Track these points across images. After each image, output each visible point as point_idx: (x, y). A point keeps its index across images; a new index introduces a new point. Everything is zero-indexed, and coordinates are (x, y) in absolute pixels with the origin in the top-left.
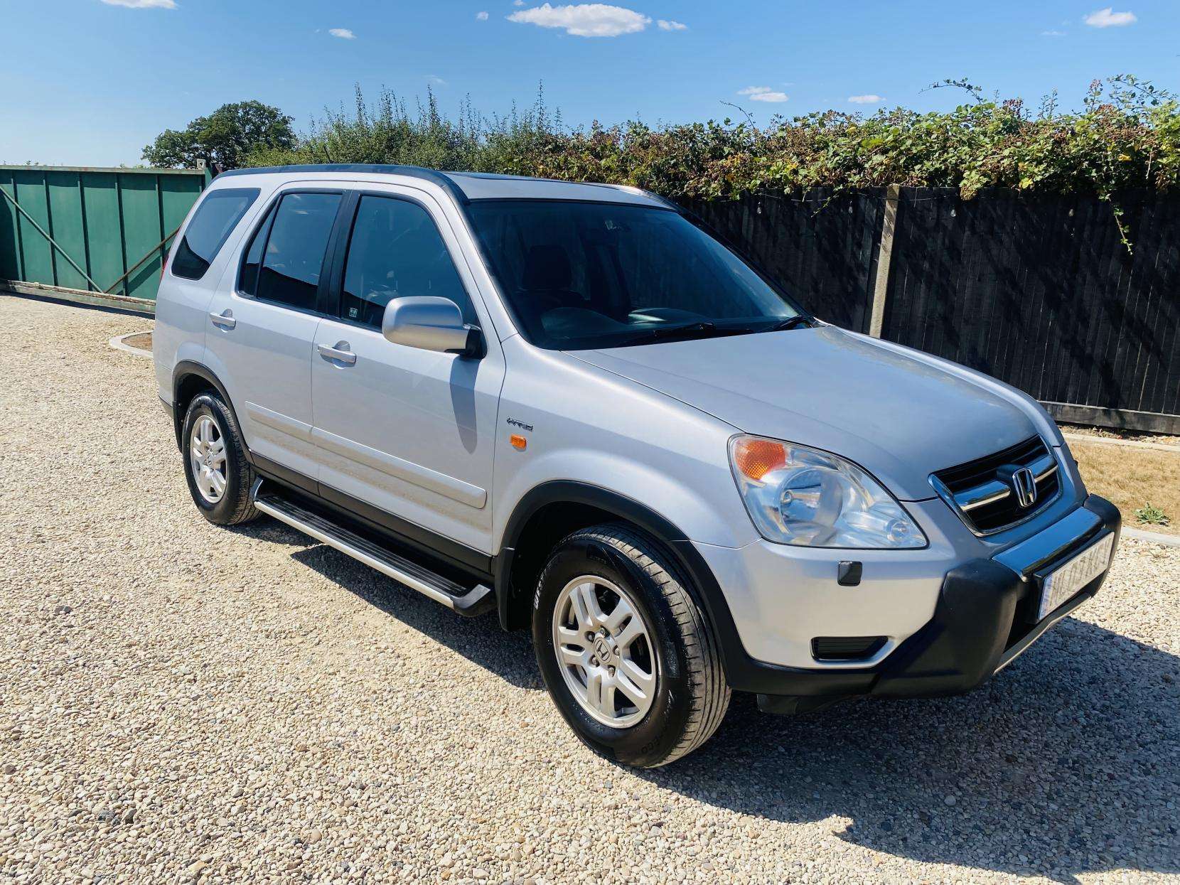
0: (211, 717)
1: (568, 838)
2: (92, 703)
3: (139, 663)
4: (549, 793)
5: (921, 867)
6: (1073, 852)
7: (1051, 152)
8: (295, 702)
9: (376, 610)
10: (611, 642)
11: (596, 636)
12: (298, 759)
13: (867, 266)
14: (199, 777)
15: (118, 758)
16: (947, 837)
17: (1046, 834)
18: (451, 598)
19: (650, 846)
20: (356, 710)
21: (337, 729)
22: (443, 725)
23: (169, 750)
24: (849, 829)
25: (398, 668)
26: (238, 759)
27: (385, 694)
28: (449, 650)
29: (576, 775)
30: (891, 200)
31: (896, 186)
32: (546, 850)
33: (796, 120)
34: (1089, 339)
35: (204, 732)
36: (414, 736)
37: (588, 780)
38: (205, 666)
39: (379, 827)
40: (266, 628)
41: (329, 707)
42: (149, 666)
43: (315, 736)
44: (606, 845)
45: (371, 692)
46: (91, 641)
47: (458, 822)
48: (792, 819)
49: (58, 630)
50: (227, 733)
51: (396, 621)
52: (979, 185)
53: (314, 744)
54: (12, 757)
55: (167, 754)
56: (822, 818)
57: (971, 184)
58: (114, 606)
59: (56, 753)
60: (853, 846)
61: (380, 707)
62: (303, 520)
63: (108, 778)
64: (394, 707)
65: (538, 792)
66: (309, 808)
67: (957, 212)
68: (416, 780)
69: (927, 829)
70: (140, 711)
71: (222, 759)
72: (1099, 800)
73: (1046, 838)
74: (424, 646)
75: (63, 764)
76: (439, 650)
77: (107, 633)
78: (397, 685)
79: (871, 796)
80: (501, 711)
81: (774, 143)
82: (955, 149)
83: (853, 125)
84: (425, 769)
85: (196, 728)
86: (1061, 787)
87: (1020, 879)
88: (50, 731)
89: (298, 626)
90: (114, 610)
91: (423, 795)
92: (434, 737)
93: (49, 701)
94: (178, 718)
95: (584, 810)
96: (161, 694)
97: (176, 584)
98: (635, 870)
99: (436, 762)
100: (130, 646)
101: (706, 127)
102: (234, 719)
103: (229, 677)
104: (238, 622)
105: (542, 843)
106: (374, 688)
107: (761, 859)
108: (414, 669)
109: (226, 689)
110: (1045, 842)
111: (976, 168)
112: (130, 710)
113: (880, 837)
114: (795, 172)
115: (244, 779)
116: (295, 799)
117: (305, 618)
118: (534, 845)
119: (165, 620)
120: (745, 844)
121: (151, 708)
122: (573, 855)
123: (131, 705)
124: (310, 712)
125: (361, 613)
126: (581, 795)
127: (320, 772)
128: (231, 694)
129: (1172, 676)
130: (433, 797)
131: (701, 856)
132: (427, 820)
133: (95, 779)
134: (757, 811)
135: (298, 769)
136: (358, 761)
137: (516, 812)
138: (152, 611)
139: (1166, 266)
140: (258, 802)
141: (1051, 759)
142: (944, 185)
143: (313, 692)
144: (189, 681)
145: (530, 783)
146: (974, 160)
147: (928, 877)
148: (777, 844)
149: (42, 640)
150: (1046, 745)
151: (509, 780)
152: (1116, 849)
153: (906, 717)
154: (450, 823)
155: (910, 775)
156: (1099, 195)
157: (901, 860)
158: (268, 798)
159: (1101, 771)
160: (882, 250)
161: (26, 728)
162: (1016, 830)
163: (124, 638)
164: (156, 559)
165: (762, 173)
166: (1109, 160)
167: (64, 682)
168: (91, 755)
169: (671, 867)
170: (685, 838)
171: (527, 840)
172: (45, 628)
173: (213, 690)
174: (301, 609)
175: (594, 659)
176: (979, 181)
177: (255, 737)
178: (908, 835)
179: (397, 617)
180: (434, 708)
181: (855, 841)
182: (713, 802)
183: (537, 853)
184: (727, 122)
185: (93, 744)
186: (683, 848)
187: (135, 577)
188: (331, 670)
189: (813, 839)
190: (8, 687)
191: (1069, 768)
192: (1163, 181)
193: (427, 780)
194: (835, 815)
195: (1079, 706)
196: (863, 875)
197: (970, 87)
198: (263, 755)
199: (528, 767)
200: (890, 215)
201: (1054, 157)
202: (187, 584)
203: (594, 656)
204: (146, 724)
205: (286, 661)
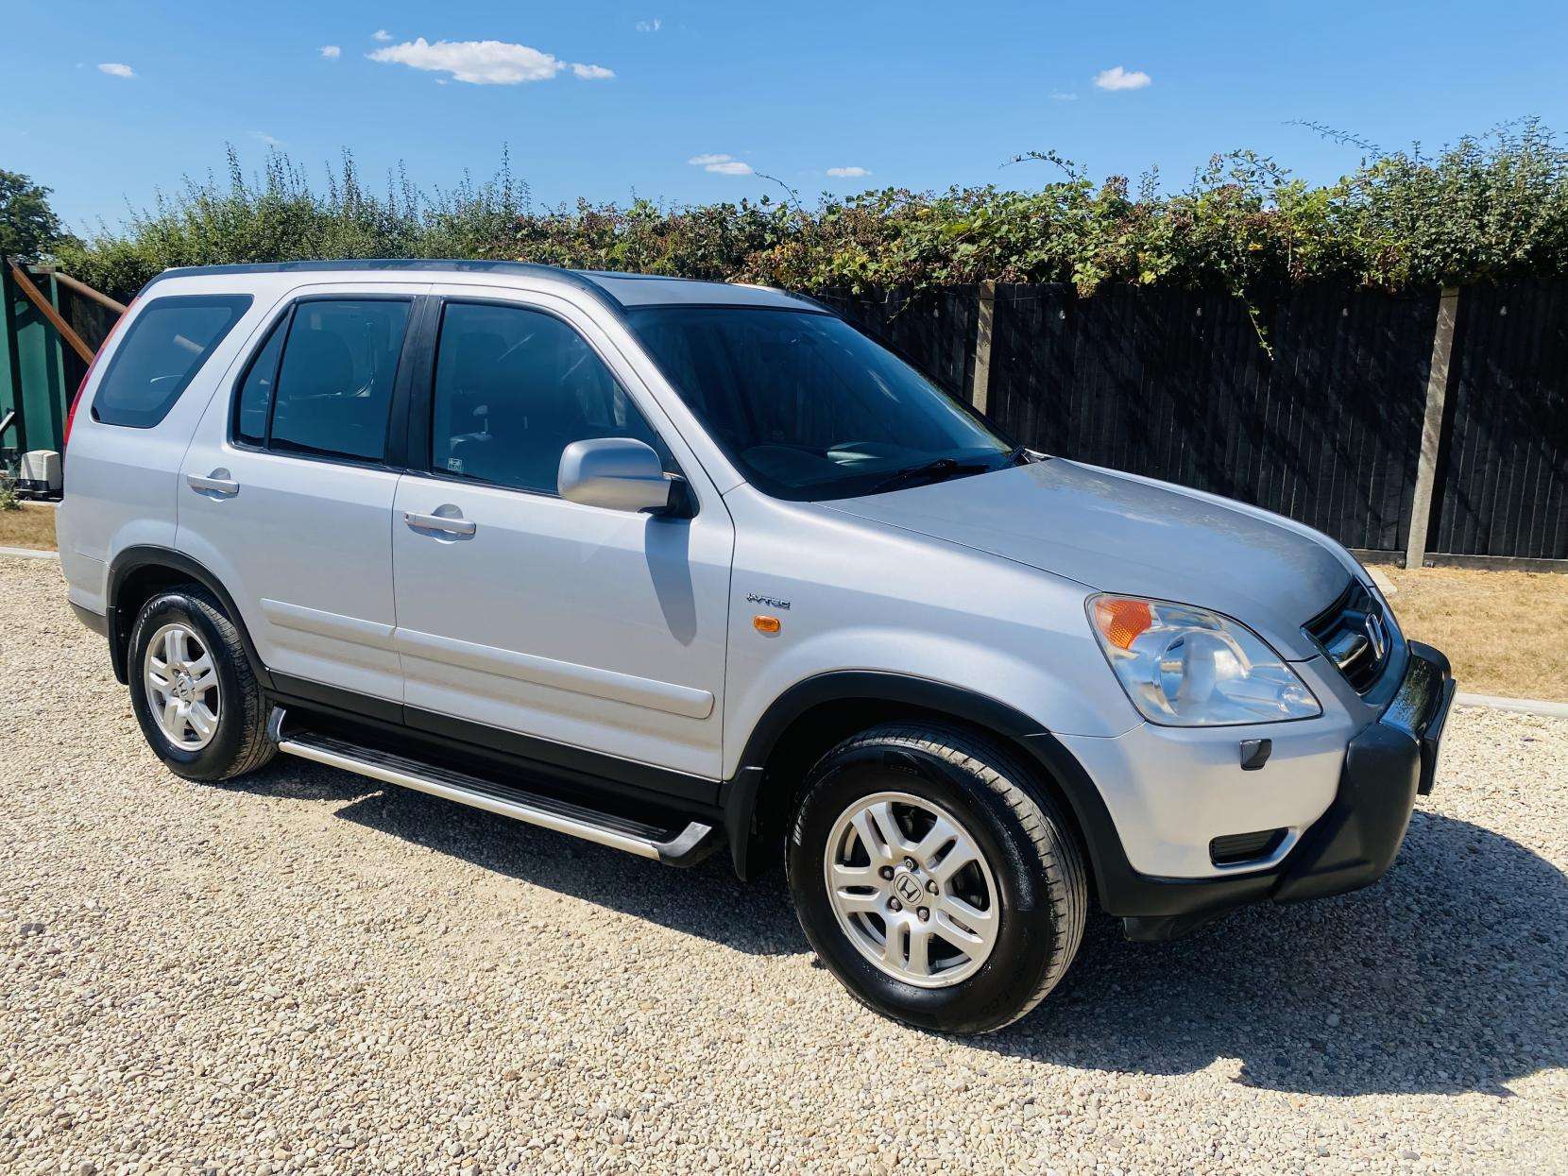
0: (350, 1053)
1: (930, 1137)
2: (158, 1058)
3: (195, 992)
4: (874, 1083)
5: (1345, 1103)
6: (1487, 1059)
7: (1172, 239)
8: (461, 1015)
9: (500, 877)
10: (922, 876)
11: (896, 872)
12: (513, 1090)
13: (960, 383)
14: (384, 1138)
15: (247, 1130)
16: (1351, 1066)
17: (1451, 1044)
18: (654, 846)
19: (1034, 1129)
20: (554, 1015)
21: (543, 1043)
22: (684, 1018)
23: (317, 1107)
24: (1243, 1070)
25: (577, 952)
26: (427, 1103)
27: (581, 986)
28: (634, 918)
29: (893, 1056)
30: (986, 300)
31: (990, 282)
32: (913, 1155)
33: (849, 200)
34: (1227, 461)
35: (353, 1074)
36: (654, 1039)
37: (912, 1060)
38: (300, 982)
39: (680, 1162)
40: (359, 918)
41: (514, 1015)
42: (215, 992)
43: (518, 1057)
44: (981, 1137)
45: (559, 987)
46: (103, 968)
47: (780, 1141)
48: (1176, 1071)
49: (39, 959)
50: (388, 1070)
51: (537, 888)
52: (1097, 281)
53: (524, 1068)
54: (77, 1153)
55: (317, 1112)
56: (1208, 1064)
57: (1086, 278)
58: (109, 915)
59: (145, 1137)
60: (1261, 1091)
61: (585, 1006)
62: (373, 761)
63: (250, 1160)
64: (604, 1003)
65: (859, 1086)
66: (568, 1155)
67: (1066, 314)
68: (692, 1095)
69: (1327, 1058)
70: (239, 1058)
71: (404, 1108)
72: (1480, 995)
73: (1452, 1048)
74: (595, 916)
75: (168, 1150)
76: (619, 920)
77: (120, 952)
78: (591, 972)
79: (1248, 1028)
80: (749, 988)
81: (829, 228)
82: (1059, 235)
83: (926, 207)
84: (695, 1078)
85: (339, 1070)
86: (1435, 988)
87: (1452, 1099)
88: (117, 1108)
89: (405, 910)
90: (112, 921)
91: (712, 1112)
92: (680, 1034)
93: (90, 1063)
94: (302, 1060)
95: (930, 1099)
96: (258, 1030)
97: (188, 873)
98: (1032, 1162)
99: (704, 1067)
100: (167, 969)
101: (739, 208)
102: (388, 1049)
103: (345, 994)
104: (311, 917)
105: (903, 1149)
106: (561, 982)
107: (1168, 1123)
108: (600, 949)
109: (350, 1011)
110: (1453, 1053)
111: (1088, 259)
112: (225, 1059)
113: (1282, 1076)
114: (863, 267)
115: (453, 1132)
116: (543, 1146)
117: (408, 899)
118: (894, 1152)
119: (198, 925)
120: (1140, 1109)
121: (253, 1052)
122: (950, 1157)
123: (221, 1052)
124: (492, 1025)
125: (480, 883)
126: (915, 1081)
127: (554, 1104)
128: (361, 1017)
129: (1477, 846)
130: (728, 1113)
131: (1101, 1130)
132: (739, 1144)
133: (230, 1164)
134: (1132, 1068)
135: (522, 1105)
136: (598, 1083)
137: (847, 1115)
138: (172, 916)
139: (1307, 373)
140: (491, 1158)
141: (1407, 957)
142: (1047, 280)
143: (480, 998)
144: (289, 1007)
145: (841, 1075)
146: (1084, 249)
147: (1358, 1114)
148: (1176, 1103)
149: (24, 977)
150: (1395, 941)
151: (813, 1075)
152: (1527, 1048)
153: (1231, 930)
154: (772, 1142)
155: (1275, 998)
156: (1230, 291)
157: (1321, 1099)
158: (503, 1150)
159: (1464, 963)
160: (977, 361)
161: (71, 1107)
162: (1418, 1043)
163: (152, 958)
164: (131, 840)
165: (822, 267)
166: (1239, 249)
167: (95, 1035)
168: (202, 1132)
169: (1072, 1151)
170: (1069, 1114)
171: (881, 1148)
172: (18, 959)
173: (331, 1015)
174: (393, 886)
175: (894, 901)
176: (1096, 275)
177: (432, 1070)
178: (1310, 1068)
179: (535, 882)
180: (660, 997)
181: (1259, 1085)
182: (1076, 1064)
183: (905, 1162)
184: (765, 201)
185: (197, 1115)
186: (1074, 1126)
187: (118, 870)
188: (487, 965)
189: (1213, 1091)
190: (11, 1052)
191: (1431, 963)
192: (1300, 274)
193: (707, 1092)
194: (1220, 1058)
195: (1405, 893)
196: (1290, 1123)
197: (1059, 162)
198: (460, 1093)
199: (827, 1056)
200: (984, 317)
201: (1176, 246)
202: (201, 871)
203: (893, 898)
204: (260, 1076)
205: (415, 961)
